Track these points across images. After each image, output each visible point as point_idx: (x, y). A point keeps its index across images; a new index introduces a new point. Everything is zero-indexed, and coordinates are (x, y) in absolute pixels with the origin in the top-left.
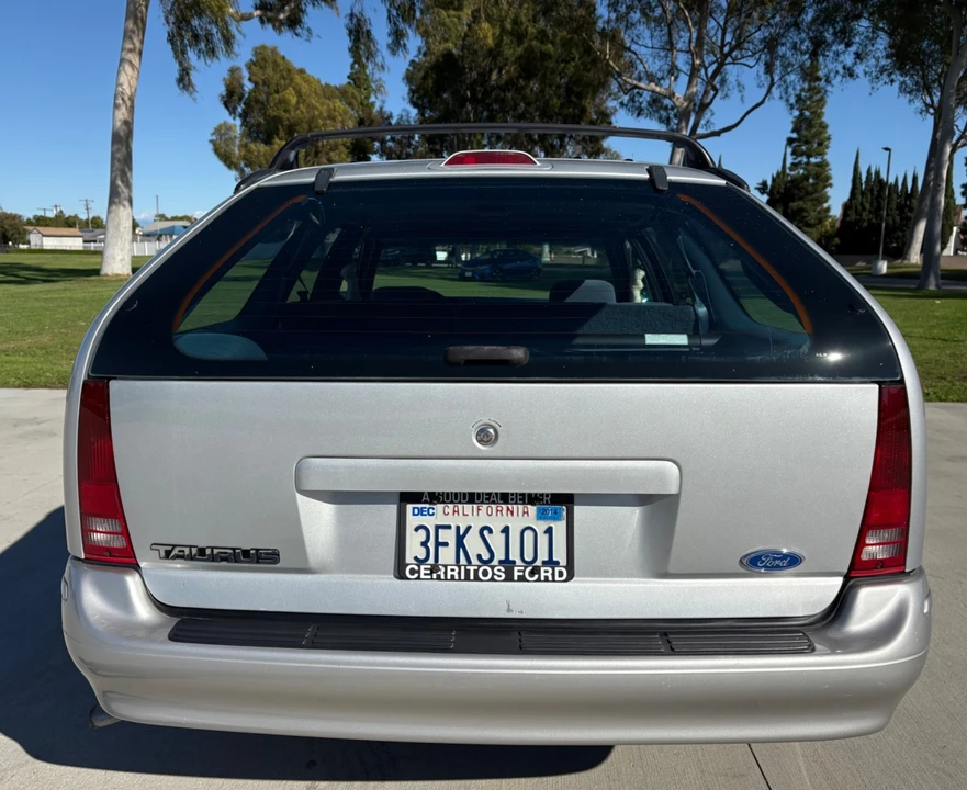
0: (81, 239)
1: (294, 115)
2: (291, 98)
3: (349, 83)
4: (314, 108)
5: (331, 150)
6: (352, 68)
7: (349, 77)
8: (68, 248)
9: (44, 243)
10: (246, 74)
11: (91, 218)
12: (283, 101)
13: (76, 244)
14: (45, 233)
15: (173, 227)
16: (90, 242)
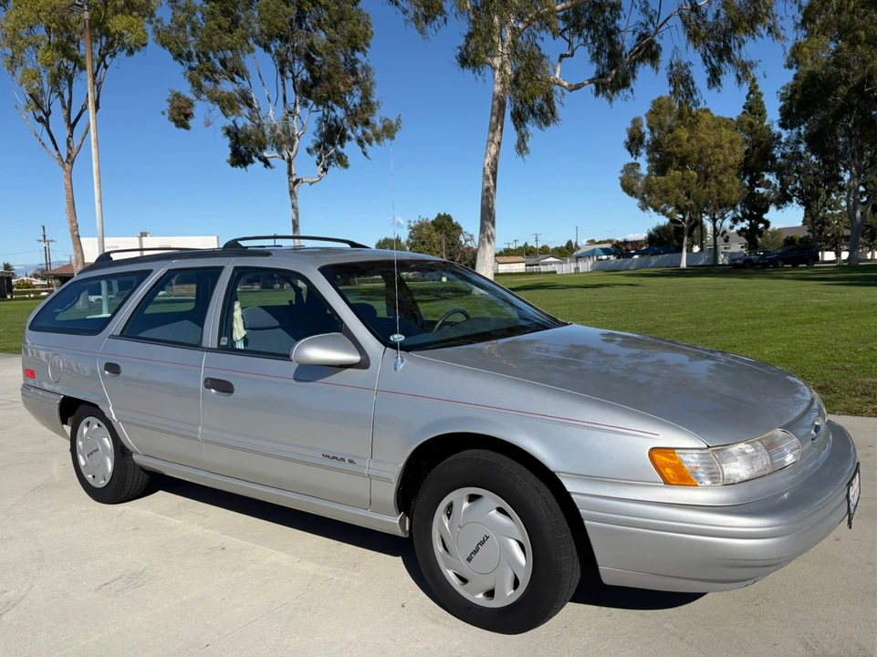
0: (524, 264)
1: (686, 147)
2: (683, 134)
3: (744, 113)
4: (703, 139)
5: (721, 173)
6: (748, 98)
7: (744, 107)
8: (514, 271)
9: (500, 268)
10: (645, 121)
11: (540, 246)
12: (676, 139)
13: (520, 268)
14: (502, 261)
15: (594, 250)
16: (533, 265)
